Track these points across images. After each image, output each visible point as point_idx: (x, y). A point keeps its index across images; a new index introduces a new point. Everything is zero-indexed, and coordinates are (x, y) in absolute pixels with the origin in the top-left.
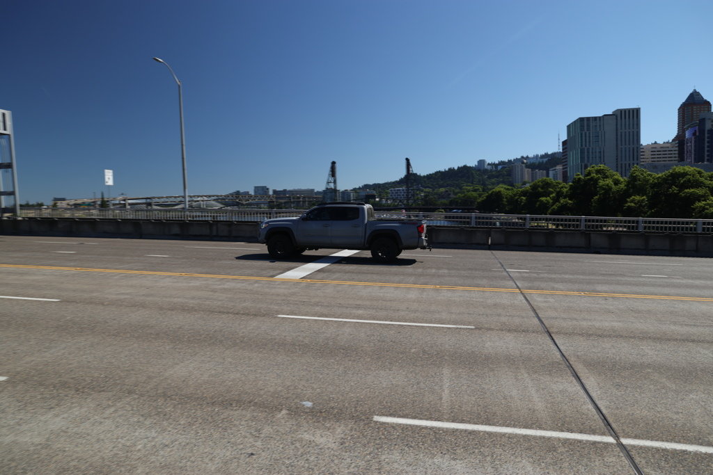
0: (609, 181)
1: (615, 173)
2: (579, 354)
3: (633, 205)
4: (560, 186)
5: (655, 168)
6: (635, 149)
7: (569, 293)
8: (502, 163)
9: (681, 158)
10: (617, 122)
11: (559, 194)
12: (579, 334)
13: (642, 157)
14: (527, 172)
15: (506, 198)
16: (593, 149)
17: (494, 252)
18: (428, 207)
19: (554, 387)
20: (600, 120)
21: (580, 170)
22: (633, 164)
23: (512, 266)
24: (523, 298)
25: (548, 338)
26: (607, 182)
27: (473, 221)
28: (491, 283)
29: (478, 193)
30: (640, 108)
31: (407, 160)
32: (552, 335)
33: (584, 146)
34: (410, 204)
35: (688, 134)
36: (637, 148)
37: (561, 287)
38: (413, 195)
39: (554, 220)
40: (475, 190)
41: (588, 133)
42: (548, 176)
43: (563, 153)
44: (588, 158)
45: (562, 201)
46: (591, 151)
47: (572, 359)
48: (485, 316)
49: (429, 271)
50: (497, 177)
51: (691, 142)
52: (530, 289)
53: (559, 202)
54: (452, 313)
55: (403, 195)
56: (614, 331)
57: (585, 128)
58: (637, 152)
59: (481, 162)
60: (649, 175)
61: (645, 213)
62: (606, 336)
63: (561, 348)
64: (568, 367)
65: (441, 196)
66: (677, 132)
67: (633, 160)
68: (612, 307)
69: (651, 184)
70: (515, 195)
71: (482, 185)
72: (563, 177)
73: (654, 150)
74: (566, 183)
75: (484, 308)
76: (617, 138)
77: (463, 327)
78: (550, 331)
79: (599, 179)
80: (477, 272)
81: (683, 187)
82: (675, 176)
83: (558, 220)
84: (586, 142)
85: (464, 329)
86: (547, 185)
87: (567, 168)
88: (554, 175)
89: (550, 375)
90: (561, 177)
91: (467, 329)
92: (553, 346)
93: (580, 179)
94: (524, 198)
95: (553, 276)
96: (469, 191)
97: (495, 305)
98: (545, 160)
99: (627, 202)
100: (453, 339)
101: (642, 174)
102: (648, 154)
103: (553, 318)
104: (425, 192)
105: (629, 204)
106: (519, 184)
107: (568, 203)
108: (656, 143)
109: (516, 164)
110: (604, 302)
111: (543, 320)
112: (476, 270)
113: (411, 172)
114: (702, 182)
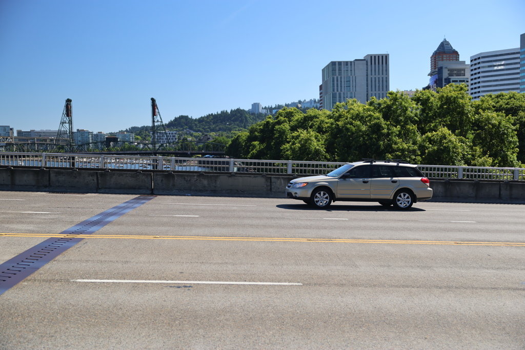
6: (385, 94)
10: (367, 67)
20: (351, 65)
30: (388, 55)
33: (336, 90)
41: (339, 77)
46: (342, 96)
57: (337, 72)
76: (367, 83)
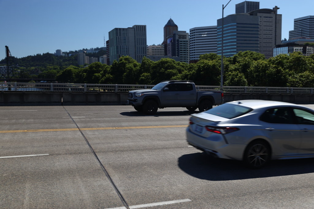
0: (131, 65)
1: (134, 60)
2: (110, 162)
3: (144, 78)
4: (105, 67)
5: (154, 58)
6: (144, 47)
7: (107, 128)
8: (71, 52)
9: (166, 54)
10: (135, 32)
11: (105, 72)
12: (111, 151)
13: (148, 52)
14: (87, 58)
15: (75, 74)
16: (123, 46)
17: (65, 107)
18: (23, 79)
19: (95, 184)
20: (126, 30)
21: (116, 59)
22: (144, 56)
23: (75, 115)
24: (80, 133)
25: (94, 156)
26: (130, 65)
27: (52, 88)
28: (62, 126)
29: (57, 70)
30: (146, 26)
31: (7, 47)
32: (96, 154)
33: (118, 44)
34: (10, 77)
35: (168, 41)
36: (145, 47)
37: (103, 125)
38: (12, 71)
39: (102, 87)
40: (55, 69)
41: (120, 37)
42: (99, 61)
43: (107, 48)
44: (121, 51)
45: (107, 75)
46: (122, 48)
47: (106, 166)
48: (56, 146)
49: (20, 121)
50: (69, 61)
51: (170, 46)
52: (85, 128)
53: (106, 77)
54: (34, 147)
55: (5, 71)
56: (130, 147)
57: (119, 34)
58: (145, 49)
59: (58, 51)
60: (151, 62)
61: (150, 82)
62: (125, 151)
63: (101, 160)
64: (104, 171)
65: (32, 72)
66: (163, 40)
67: (144, 54)
68: (129, 134)
69: (152, 67)
70: (80, 72)
71: (59, 65)
72: (107, 62)
73: (153, 48)
74: (109, 65)
75: (56, 141)
76: (135, 41)
77: (41, 155)
78: (95, 151)
79: (126, 63)
80: (53, 120)
81: (166, 68)
82: (163, 63)
83: (104, 87)
84: (119, 42)
85: (42, 156)
86: (98, 66)
87: (109, 57)
88: (102, 60)
89: (94, 177)
90: (106, 62)
91: (44, 156)
92: (96, 160)
93: (116, 63)
94: (85, 74)
95: (99, 119)
96: (51, 69)
97: (63, 139)
98: (97, 51)
99: (140, 76)
100: (34, 163)
101: (148, 61)
102: (150, 51)
103: (97, 144)
104: (21, 69)
105: (142, 78)
106: (82, 65)
107: (110, 77)
108: (154, 45)
109: (80, 53)
110: (125, 132)
111: (91, 145)
112: (52, 118)
113: (10, 55)
114: (175, 66)
